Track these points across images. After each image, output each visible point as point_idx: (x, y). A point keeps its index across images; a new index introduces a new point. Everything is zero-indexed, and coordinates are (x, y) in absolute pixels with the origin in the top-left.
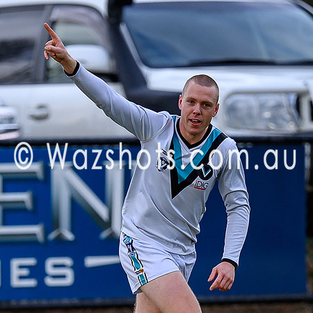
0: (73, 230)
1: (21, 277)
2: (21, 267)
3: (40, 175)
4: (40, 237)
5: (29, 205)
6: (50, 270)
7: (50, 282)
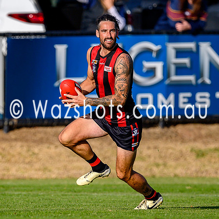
0: (210, 78)
2: (184, 97)
3: (194, 49)
4: (194, 82)
5: (188, 65)
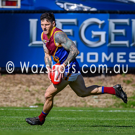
1: (120, 59)
2: (120, 55)
4: (128, 45)
5: (124, 34)
6: (131, 57)
7: (130, 61)
